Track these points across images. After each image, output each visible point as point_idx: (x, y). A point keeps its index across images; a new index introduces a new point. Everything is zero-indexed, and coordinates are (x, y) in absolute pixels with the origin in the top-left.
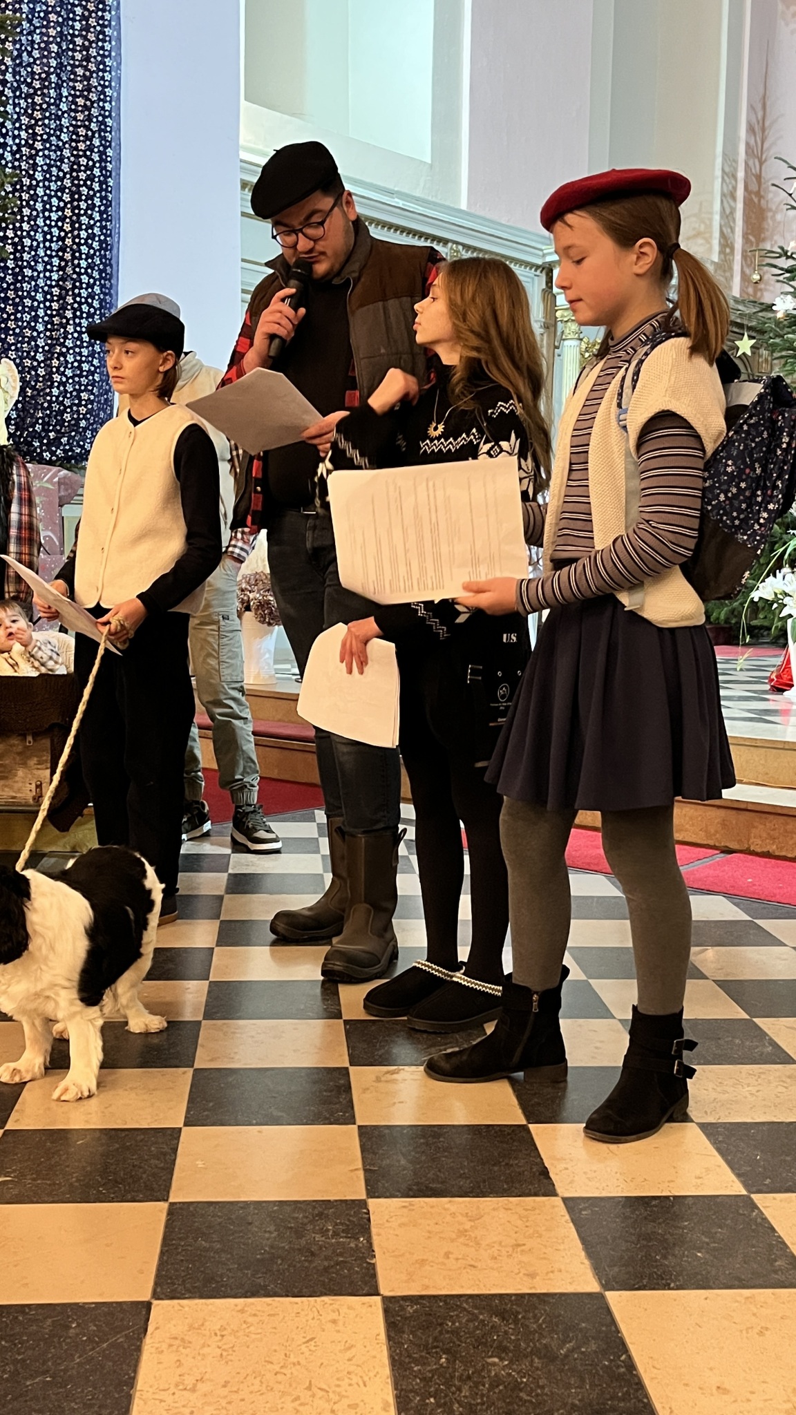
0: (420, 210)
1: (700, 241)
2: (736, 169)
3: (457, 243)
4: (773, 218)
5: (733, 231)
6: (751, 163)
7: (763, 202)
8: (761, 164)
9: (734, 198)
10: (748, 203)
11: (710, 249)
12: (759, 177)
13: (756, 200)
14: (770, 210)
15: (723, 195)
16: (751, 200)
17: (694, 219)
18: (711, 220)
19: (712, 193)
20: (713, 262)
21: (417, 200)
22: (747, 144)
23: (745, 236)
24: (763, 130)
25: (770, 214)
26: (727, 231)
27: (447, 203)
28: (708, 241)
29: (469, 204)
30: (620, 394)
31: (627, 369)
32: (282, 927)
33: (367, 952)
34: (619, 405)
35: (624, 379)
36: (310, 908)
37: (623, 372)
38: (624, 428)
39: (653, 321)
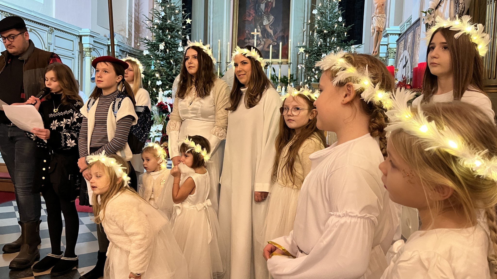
0: (40, 17)
1: (123, 32)
2: (132, 15)
3: (52, 27)
4: (142, 28)
5: (132, 30)
6: (136, 13)
7: (139, 24)
8: (138, 14)
9: (132, 22)
10: (135, 23)
11: (126, 34)
12: (138, 17)
13: (137, 23)
14: (141, 26)
15: (129, 21)
16: (136, 23)
17: (121, 26)
18: (126, 27)
19: (126, 20)
20: (127, 38)
21: (39, 14)
22: (135, 9)
23: (135, 32)
24: (139, 6)
25: (141, 27)
26: (130, 30)
27: (49, 16)
28: (125, 32)
29: (56, 16)
30: (113, 108)
31: (115, 103)
32: (6, 249)
33: (25, 260)
34: (113, 111)
35: (114, 105)
36: (15, 242)
37: (113, 103)
38: (116, 116)
39: (117, 92)
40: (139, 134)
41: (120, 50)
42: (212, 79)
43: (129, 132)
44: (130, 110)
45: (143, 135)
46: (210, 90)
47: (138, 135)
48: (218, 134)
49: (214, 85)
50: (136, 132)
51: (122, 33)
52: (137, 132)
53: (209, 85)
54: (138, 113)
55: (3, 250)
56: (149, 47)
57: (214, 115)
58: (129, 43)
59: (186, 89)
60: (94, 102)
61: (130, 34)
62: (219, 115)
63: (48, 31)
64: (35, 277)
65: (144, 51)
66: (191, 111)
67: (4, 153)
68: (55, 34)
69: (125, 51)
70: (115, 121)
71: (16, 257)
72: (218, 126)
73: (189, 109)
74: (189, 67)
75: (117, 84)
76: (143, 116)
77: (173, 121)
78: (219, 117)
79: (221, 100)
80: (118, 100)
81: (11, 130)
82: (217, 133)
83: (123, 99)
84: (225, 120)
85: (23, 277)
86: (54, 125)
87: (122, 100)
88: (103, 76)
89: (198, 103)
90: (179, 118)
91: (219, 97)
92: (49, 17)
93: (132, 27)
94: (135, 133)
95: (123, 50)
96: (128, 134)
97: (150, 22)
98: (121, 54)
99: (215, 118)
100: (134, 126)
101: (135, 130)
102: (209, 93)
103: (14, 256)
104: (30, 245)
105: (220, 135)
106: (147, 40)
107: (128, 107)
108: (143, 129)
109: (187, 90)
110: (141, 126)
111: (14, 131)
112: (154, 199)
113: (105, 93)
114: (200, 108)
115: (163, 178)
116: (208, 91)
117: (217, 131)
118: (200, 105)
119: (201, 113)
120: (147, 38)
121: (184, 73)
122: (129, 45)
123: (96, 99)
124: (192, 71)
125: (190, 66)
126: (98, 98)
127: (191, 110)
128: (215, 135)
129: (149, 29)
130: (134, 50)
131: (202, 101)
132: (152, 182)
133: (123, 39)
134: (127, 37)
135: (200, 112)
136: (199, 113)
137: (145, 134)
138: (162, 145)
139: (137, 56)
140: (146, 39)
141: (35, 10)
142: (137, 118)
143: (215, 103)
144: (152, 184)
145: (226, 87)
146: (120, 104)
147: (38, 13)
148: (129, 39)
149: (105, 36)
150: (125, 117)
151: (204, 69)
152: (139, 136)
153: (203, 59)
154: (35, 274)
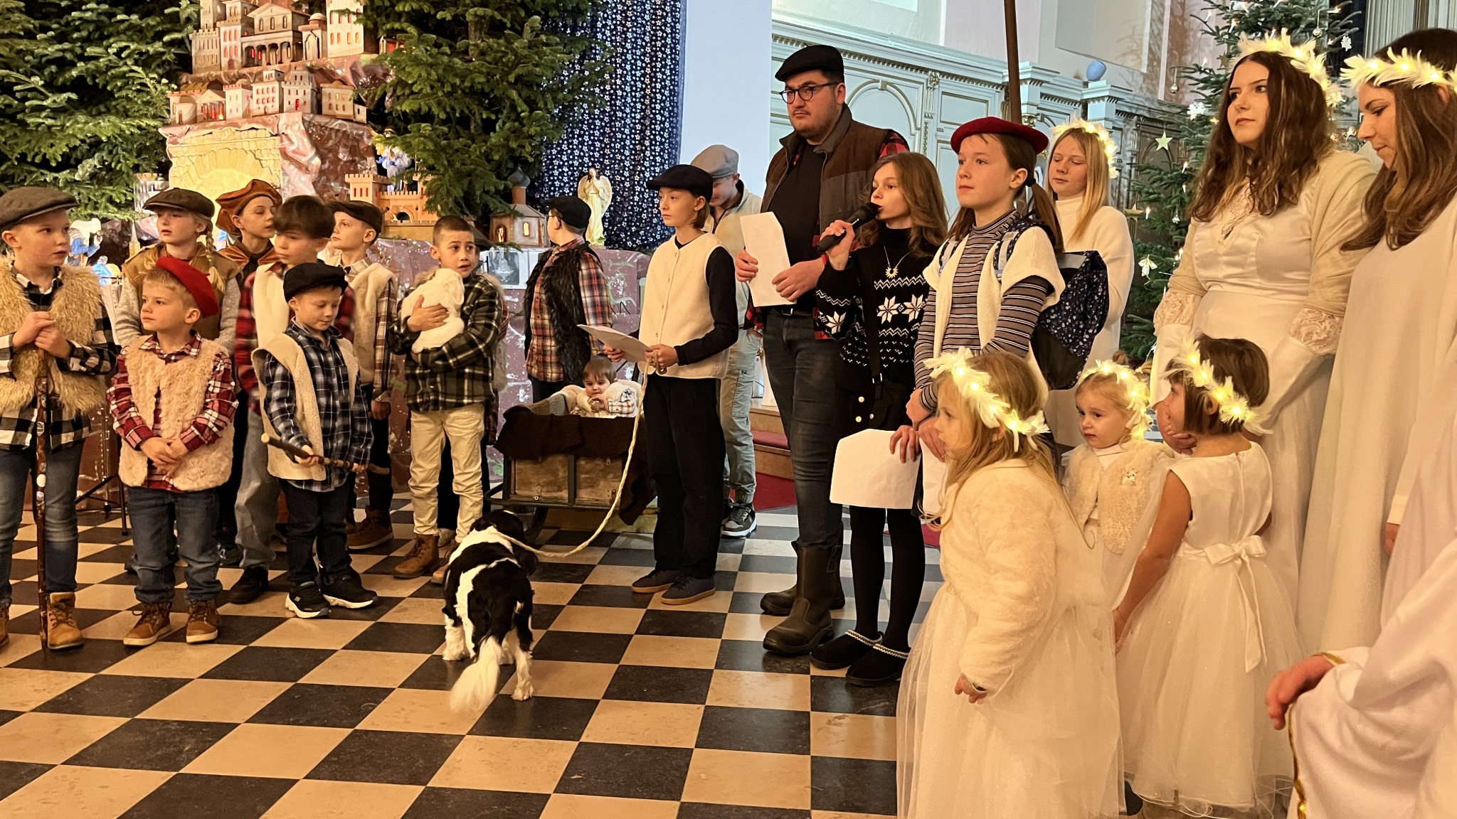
0: (908, 48)
1: (1130, 57)
3: (935, 71)
5: (1160, 48)
9: (1162, 22)
10: (1173, 25)
11: (1140, 63)
13: (1180, 23)
15: (1152, 20)
16: (1176, 23)
17: (1128, 40)
18: (1142, 40)
19: (1143, 19)
20: (1142, 73)
21: (906, 41)
23: (1170, 52)
25: (1191, 33)
26: (1155, 48)
27: (928, 42)
28: (1139, 57)
29: (946, 41)
30: (996, 260)
31: (1000, 245)
32: (769, 605)
33: (798, 634)
34: (996, 268)
35: (998, 250)
36: (788, 592)
37: (995, 246)
38: (1000, 282)
39: (1011, 215)
40: (1069, 332)
41: (1117, 111)
42: (1316, 152)
43: (1033, 325)
44: (1036, 263)
45: (1082, 334)
46: (1300, 189)
47: (1066, 335)
48: (1309, 334)
49: (1318, 170)
50: (1060, 325)
51: (1130, 61)
52: (1063, 325)
53: (1300, 173)
54: (1067, 274)
55: (762, 606)
56: (1208, 92)
57: (1308, 270)
58: (1148, 89)
59: (1221, 191)
60: (955, 249)
61: (1154, 59)
62: (1322, 271)
63: (924, 81)
64: (812, 677)
65: (1191, 107)
66: (1225, 258)
67: (776, 381)
68: (941, 90)
69: (1135, 115)
70: (998, 293)
71: (781, 625)
72: (1313, 309)
73: (1222, 249)
74: (1238, 121)
75: (1011, 194)
76: (1082, 280)
77: (1175, 293)
78: (1319, 279)
79: (1333, 222)
80: (1008, 236)
81: (788, 326)
82: (1304, 330)
83: (1021, 233)
84: (1344, 287)
85: (788, 672)
86: (887, 311)
87: (1017, 237)
88: (973, 174)
89: (1249, 230)
90: (1194, 283)
91: (1330, 209)
92: (929, 45)
93: (1161, 39)
94: (1055, 329)
95: (1128, 110)
96: (1031, 331)
97: (1217, 11)
98: (1120, 124)
99: (1307, 281)
100: (1053, 307)
101: (1057, 319)
102: (1296, 198)
103: (776, 622)
104: (813, 601)
105: (1315, 337)
106: (1204, 72)
107: (1031, 253)
108: (1083, 317)
109: (1225, 196)
110: (1074, 309)
111: (795, 327)
112: (1097, 523)
113: (982, 220)
114: (1254, 244)
115: (1127, 467)
116: (1291, 191)
117: (1306, 325)
118: (1257, 236)
119: (1257, 263)
120: (1204, 63)
121: (1219, 143)
122: (1148, 95)
123: (959, 240)
124: (1246, 133)
125: (1239, 117)
126: (967, 237)
127: (1227, 254)
128: (1299, 338)
129: (1213, 34)
130: (1164, 108)
131: (1266, 224)
132: (1097, 474)
133: (1130, 80)
134: (1144, 70)
135: (1253, 259)
136: (1251, 264)
137: (1087, 333)
138: (1137, 370)
139: (1168, 123)
140: (1199, 69)
141: (895, 34)
142: (1060, 284)
143: (1314, 231)
144: (1097, 478)
145: (1362, 175)
146: (1012, 248)
147: (902, 39)
148: (1151, 76)
149: (1077, 77)
150: (1023, 281)
151: (1289, 123)
152: (1068, 339)
153: (1288, 91)
154: (815, 671)
